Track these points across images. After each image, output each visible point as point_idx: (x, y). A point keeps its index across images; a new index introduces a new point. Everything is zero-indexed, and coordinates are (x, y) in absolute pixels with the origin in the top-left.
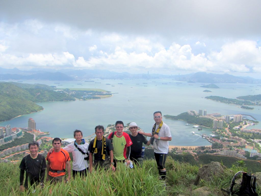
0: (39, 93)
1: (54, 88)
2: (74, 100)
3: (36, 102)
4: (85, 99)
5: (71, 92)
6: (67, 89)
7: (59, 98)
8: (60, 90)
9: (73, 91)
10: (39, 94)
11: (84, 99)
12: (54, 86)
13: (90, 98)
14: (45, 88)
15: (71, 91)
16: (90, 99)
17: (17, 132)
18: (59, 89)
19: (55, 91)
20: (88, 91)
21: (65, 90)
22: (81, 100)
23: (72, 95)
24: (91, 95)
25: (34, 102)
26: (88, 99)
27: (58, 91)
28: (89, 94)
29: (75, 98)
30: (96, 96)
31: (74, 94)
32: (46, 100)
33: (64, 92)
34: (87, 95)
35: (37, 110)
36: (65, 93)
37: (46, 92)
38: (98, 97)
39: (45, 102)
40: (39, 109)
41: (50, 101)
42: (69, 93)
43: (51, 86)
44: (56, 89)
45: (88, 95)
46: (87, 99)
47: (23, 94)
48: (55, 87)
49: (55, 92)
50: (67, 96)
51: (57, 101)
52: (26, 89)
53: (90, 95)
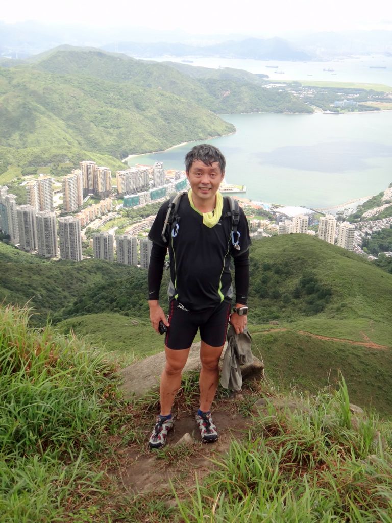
0: (227, 91)
1: (265, 79)
2: (310, 112)
3: (220, 114)
4: (339, 109)
5: (305, 90)
6: (295, 82)
7: (274, 105)
8: (278, 85)
9: (310, 88)
10: (228, 93)
11: (336, 111)
12: (265, 74)
13: (350, 109)
14: (243, 78)
15: (305, 87)
16: (353, 111)
17: (176, 179)
18: (276, 83)
19: (266, 86)
20: (349, 89)
21: (289, 85)
22: (328, 112)
23: (307, 99)
24: (355, 99)
25: (215, 112)
26: (347, 110)
27: (273, 88)
28: (351, 96)
29: (313, 107)
30: (369, 103)
31: (311, 97)
32: (243, 109)
33: (287, 91)
34: (345, 101)
35: (220, 132)
36: (290, 92)
37: (243, 89)
38: (372, 107)
39: (240, 113)
40: (225, 131)
41: (252, 112)
42: (300, 94)
43: (257, 75)
44: (268, 81)
45: (348, 100)
46: (343, 111)
47: (193, 91)
48: (267, 76)
49: (265, 90)
50: (294, 100)
51: (267, 111)
52: (199, 80)
53: (351, 101)
